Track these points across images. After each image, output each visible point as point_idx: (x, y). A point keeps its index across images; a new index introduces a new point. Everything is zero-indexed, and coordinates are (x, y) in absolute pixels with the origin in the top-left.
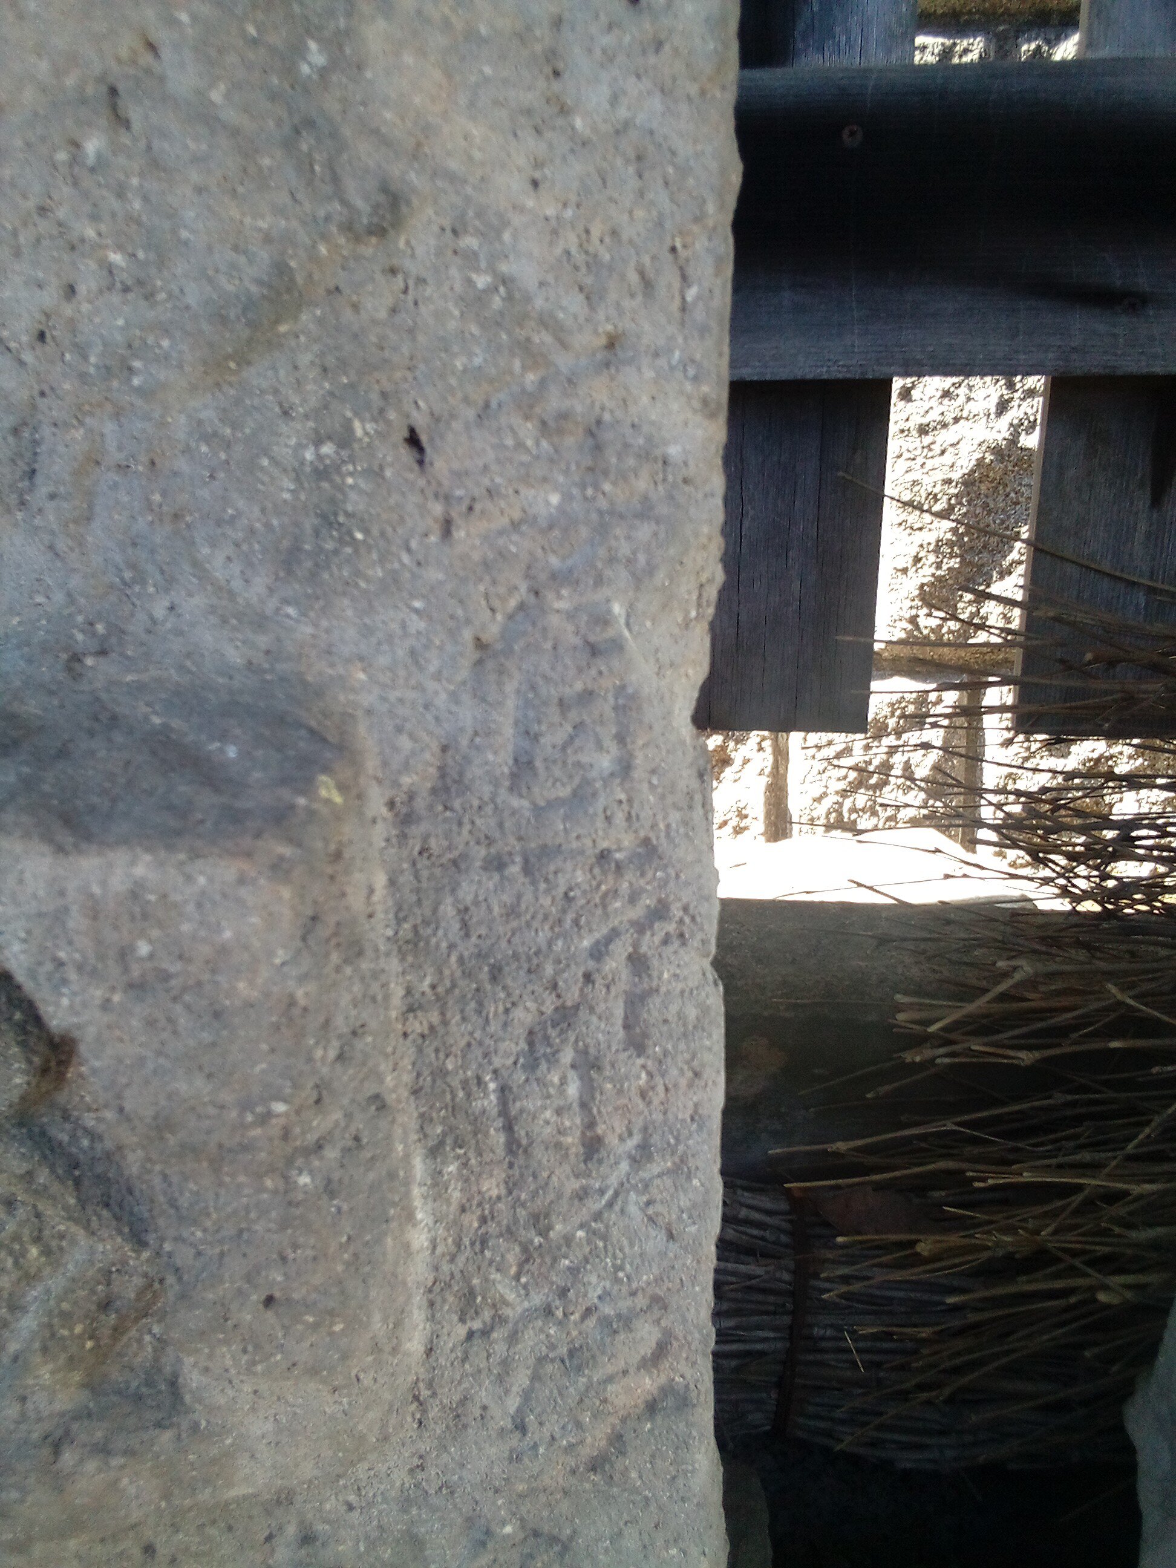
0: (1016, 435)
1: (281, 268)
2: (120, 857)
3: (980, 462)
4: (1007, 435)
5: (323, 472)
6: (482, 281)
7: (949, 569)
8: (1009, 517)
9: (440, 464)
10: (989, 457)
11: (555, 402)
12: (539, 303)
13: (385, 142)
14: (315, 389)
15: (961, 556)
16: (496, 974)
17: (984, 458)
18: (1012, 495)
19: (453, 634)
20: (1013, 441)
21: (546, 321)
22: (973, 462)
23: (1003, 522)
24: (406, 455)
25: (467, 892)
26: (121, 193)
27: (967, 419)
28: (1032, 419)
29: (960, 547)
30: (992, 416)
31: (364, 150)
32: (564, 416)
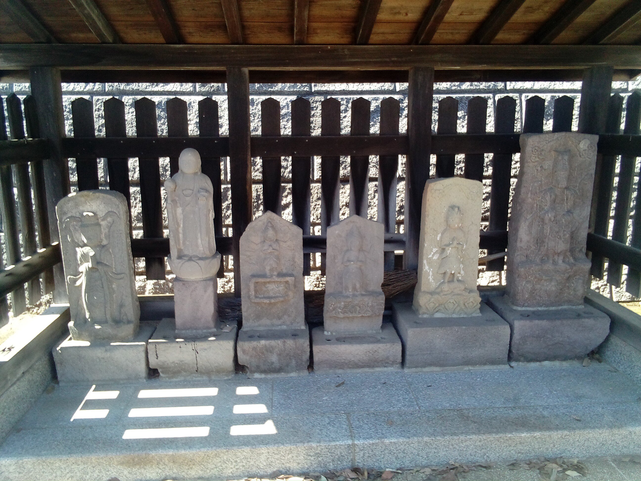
5: (293, 268)
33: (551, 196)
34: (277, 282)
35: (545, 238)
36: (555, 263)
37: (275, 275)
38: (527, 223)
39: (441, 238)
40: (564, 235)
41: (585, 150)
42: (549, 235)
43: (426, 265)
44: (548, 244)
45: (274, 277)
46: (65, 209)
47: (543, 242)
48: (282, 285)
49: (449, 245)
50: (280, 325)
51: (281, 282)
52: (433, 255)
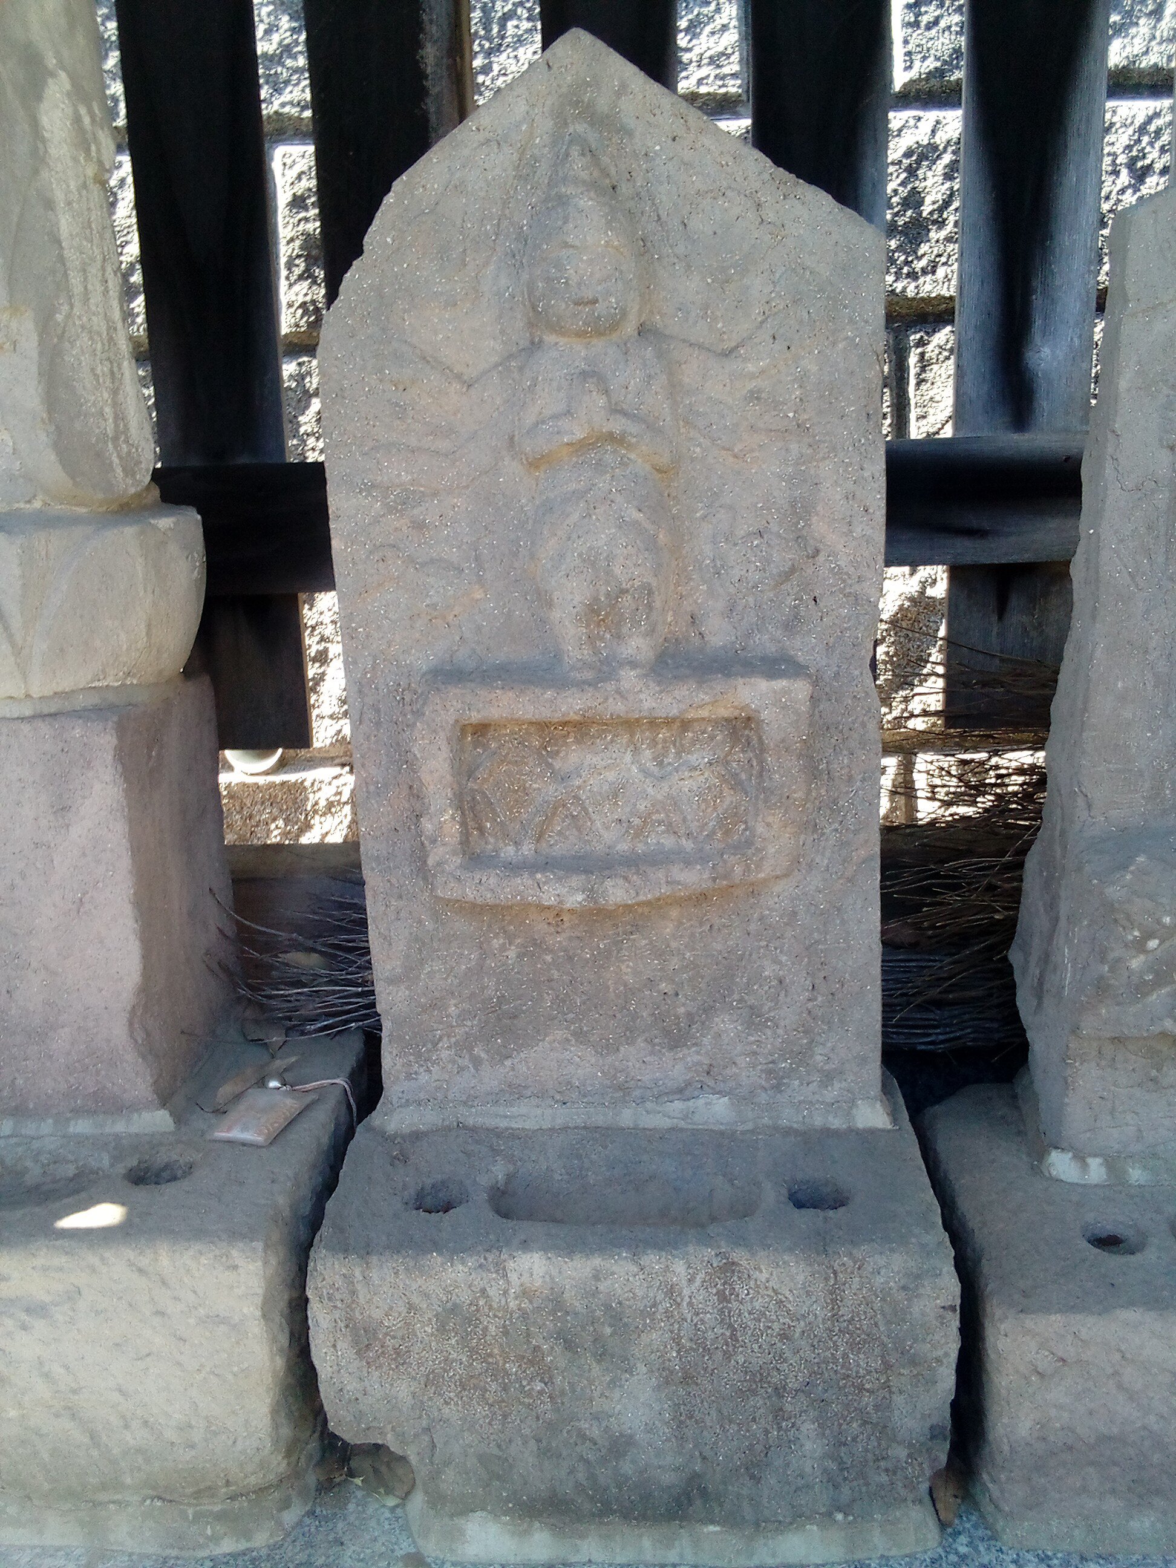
0: (924, 588)
1: (793, 565)
2: (780, 681)
3: (901, 607)
4: (918, 589)
5: (795, 607)
6: (833, 566)
7: (886, 680)
8: (923, 643)
9: (821, 604)
10: (907, 604)
11: (848, 590)
12: (845, 570)
13: (815, 539)
14: (796, 589)
15: (893, 671)
16: (828, 728)
17: (903, 605)
18: (924, 628)
19: (822, 642)
20: (922, 593)
21: (847, 574)
22: (896, 608)
23: (919, 646)
24: (813, 602)
25: (821, 707)
26: (761, 552)
27: (890, 578)
28: (934, 577)
29: (891, 665)
30: (907, 576)
31: (811, 542)
32: (850, 593)
34: (654, 724)
37: (633, 664)
45: (629, 678)
48: (699, 757)
50: (681, 1092)
51: (686, 725)
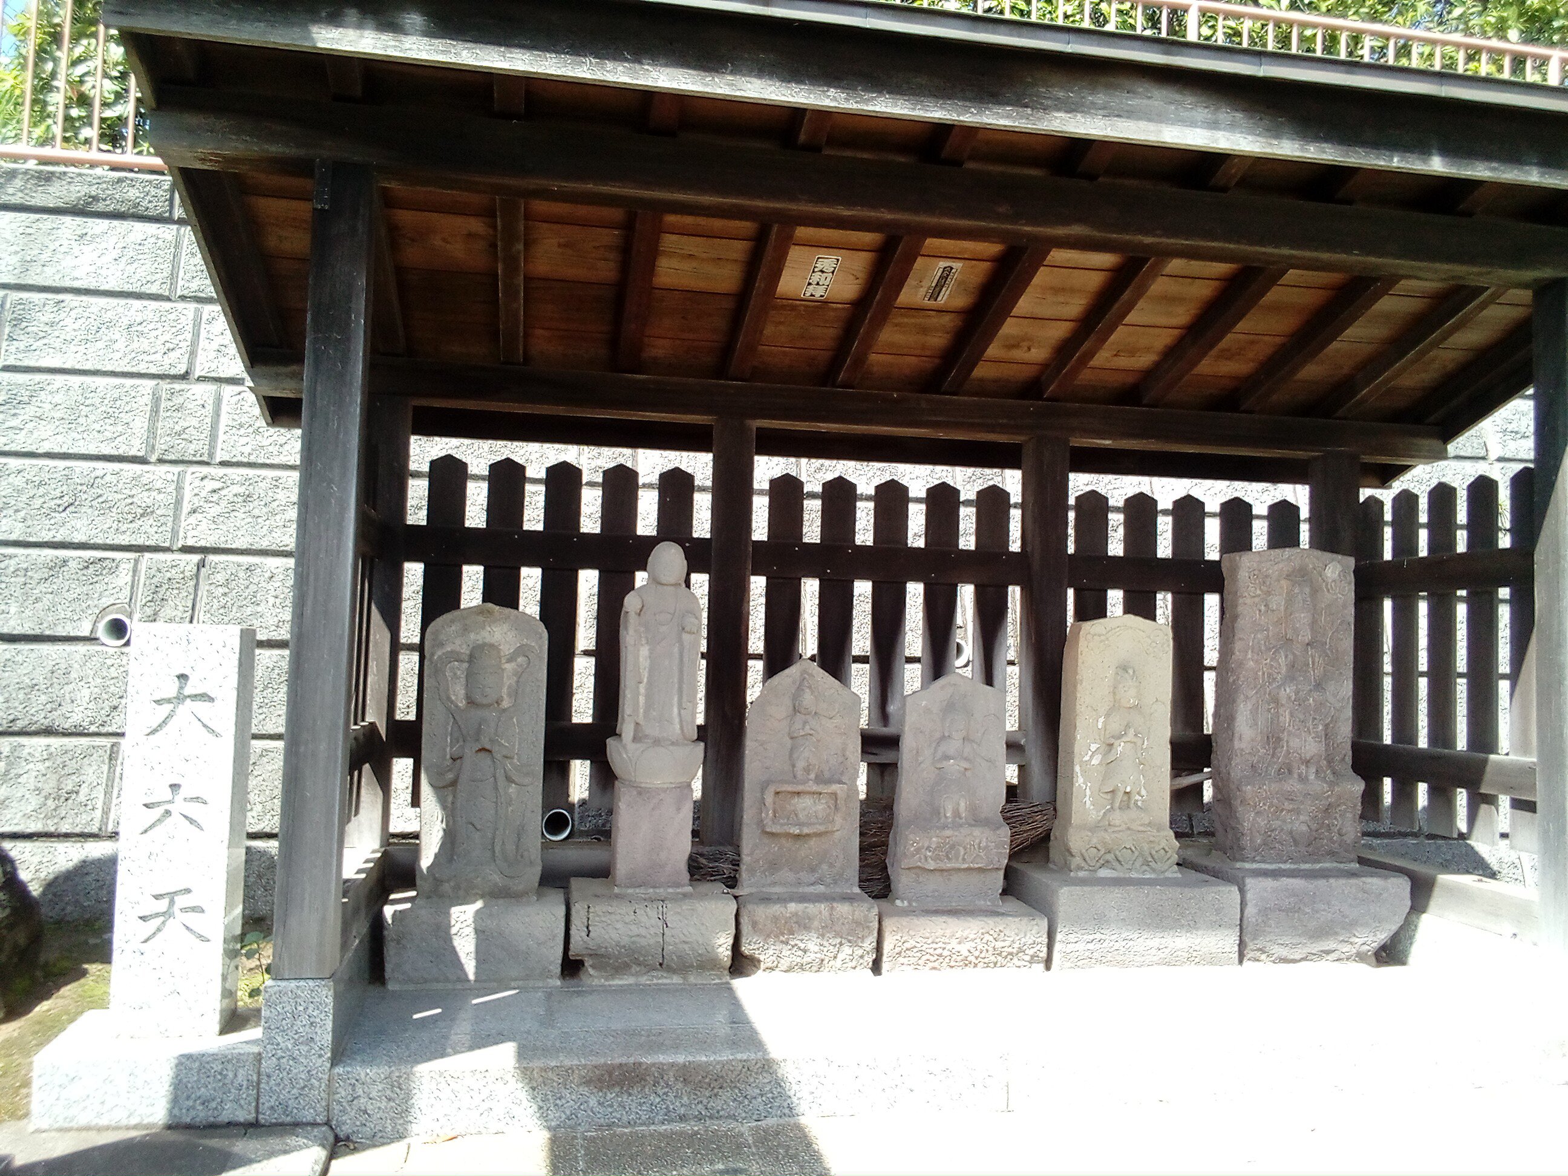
6: (852, 760)
33: (1286, 657)
34: (814, 793)
35: (1283, 733)
36: (1303, 779)
37: (811, 780)
38: (1249, 706)
39: (1105, 723)
40: (1315, 726)
41: (1334, 581)
42: (1289, 725)
43: (1079, 775)
44: (1287, 742)
45: (810, 783)
46: (442, 637)
47: (1279, 739)
49: (1120, 737)
52: (1091, 757)
